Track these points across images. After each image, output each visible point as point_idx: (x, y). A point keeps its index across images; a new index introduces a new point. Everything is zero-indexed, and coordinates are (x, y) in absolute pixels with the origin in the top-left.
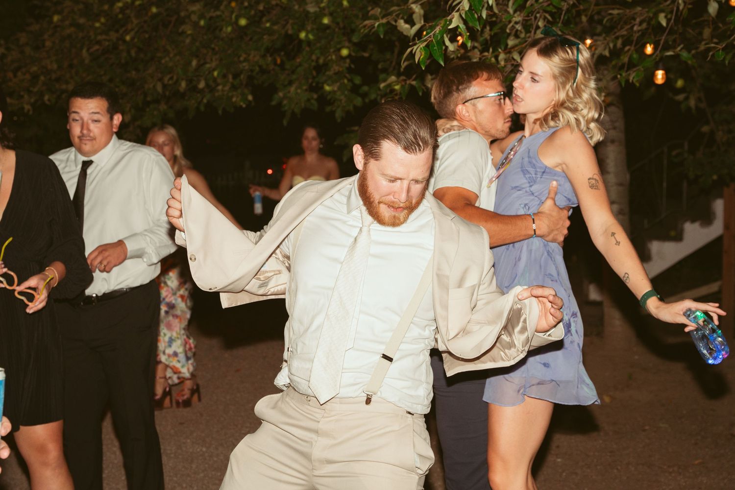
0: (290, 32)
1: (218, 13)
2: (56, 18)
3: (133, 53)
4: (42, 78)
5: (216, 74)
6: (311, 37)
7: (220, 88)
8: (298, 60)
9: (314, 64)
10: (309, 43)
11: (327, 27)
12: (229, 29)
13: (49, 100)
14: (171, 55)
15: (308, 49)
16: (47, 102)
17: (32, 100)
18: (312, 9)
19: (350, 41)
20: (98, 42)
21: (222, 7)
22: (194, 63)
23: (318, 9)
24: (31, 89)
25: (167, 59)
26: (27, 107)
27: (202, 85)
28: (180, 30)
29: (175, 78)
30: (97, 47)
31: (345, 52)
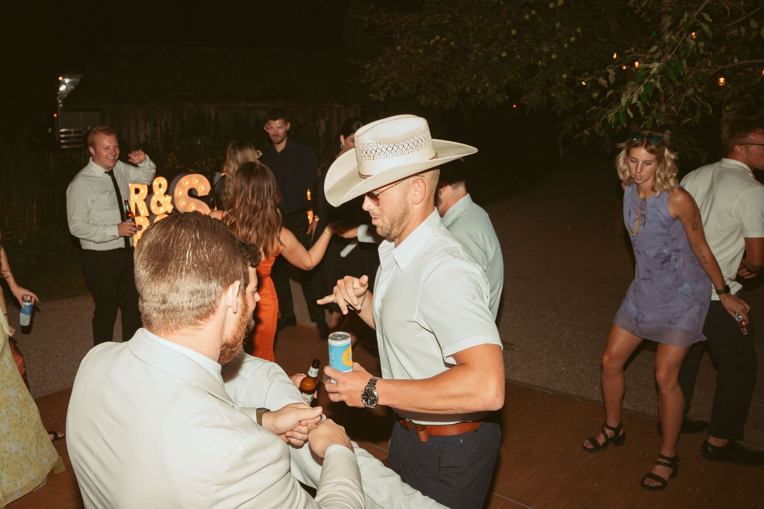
0: (532, 63)
1: (490, 49)
2: (399, 48)
3: (440, 67)
4: (390, 82)
5: (487, 85)
6: (544, 64)
7: (489, 91)
10: (543, 68)
11: (554, 60)
12: (496, 58)
13: (393, 94)
14: (462, 73)
15: (542, 71)
16: (393, 96)
17: (385, 95)
18: (545, 49)
19: (568, 69)
20: (422, 65)
21: (492, 46)
23: (548, 49)
24: (384, 89)
25: (460, 76)
26: (382, 99)
27: (479, 91)
28: (467, 57)
29: (464, 85)
30: (420, 68)
31: (565, 76)
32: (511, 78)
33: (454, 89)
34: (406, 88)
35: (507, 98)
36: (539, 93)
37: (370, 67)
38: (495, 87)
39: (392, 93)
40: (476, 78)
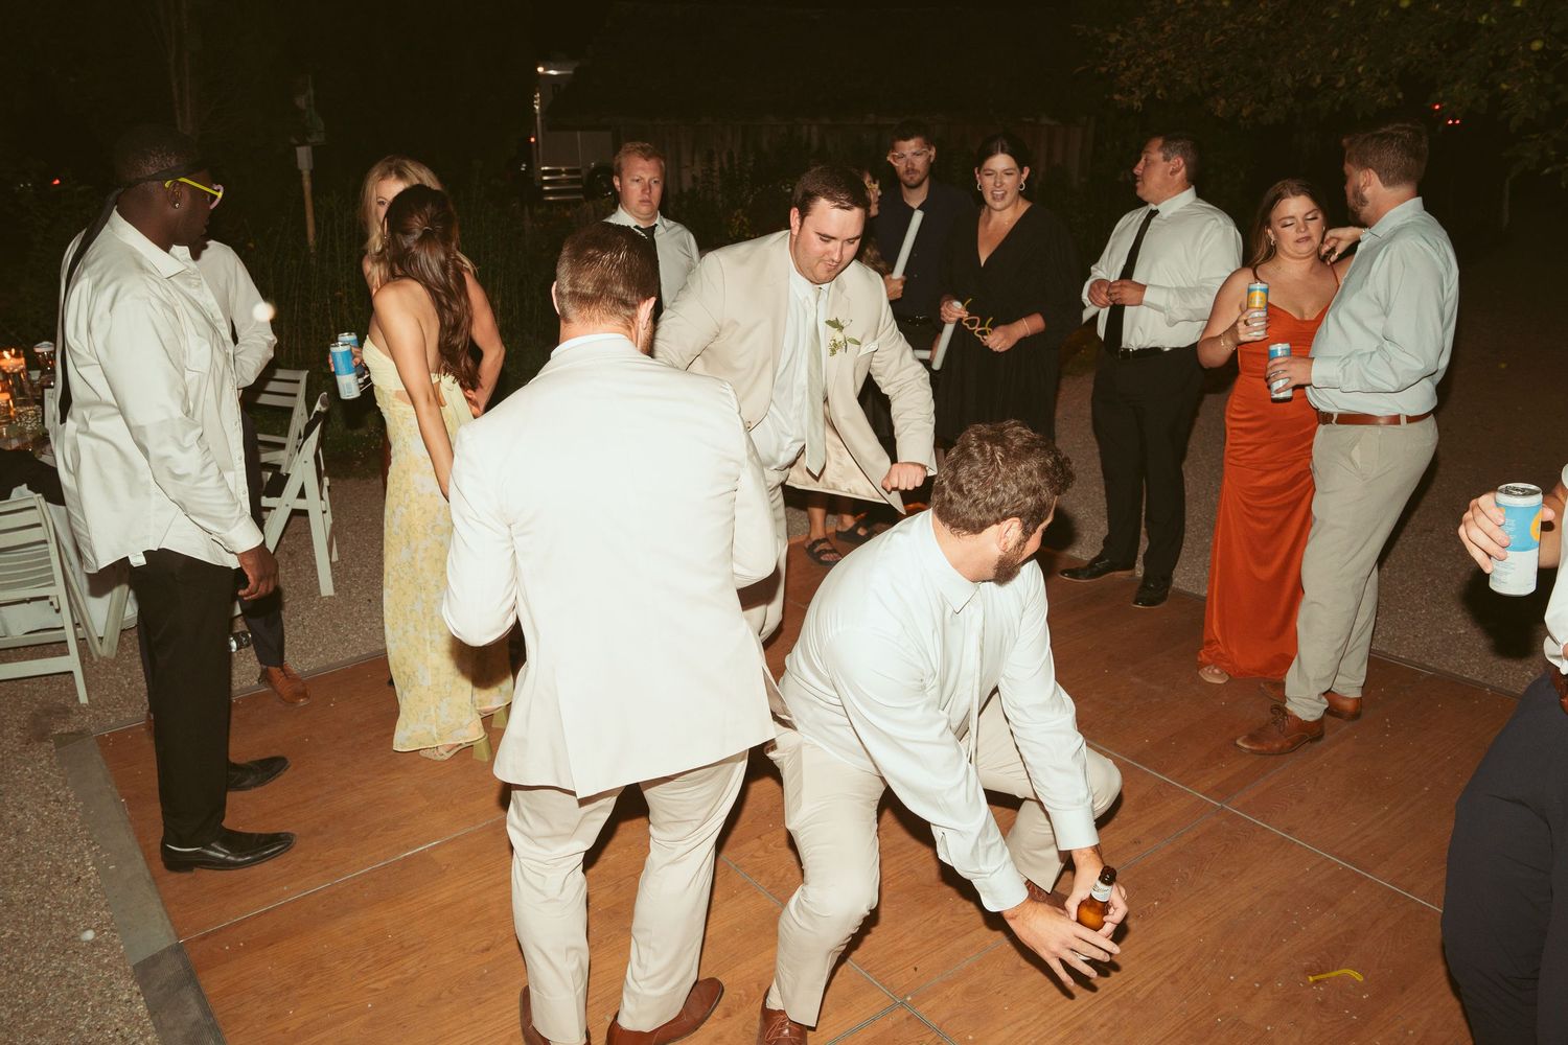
0: (1466, 19)
3: (1263, 36)
4: (1157, 70)
5: (1360, 69)
7: (1363, 84)
8: (1471, 50)
9: (1492, 53)
10: (1490, 29)
11: (1518, 11)
12: (1387, 12)
13: (1161, 95)
14: (1309, 46)
15: (1486, 35)
16: (1159, 97)
17: (1143, 97)
20: (1224, 33)
22: (1335, 53)
24: (1143, 83)
25: (1303, 52)
26: (1137, 104)
27: (1341, 83)
28: (1324, 12)
29: (1309, 72)
30: (1222, 38)
31: (1537, 45)
32: (1415, 52)
33: (1289, 82)
34: (1187, 81)
35: (1400, 96)
36: (1474, 85)
37: (1118, 40)
38: (1378, 74)
39: (1159, 92)
40: (1338, 56)
